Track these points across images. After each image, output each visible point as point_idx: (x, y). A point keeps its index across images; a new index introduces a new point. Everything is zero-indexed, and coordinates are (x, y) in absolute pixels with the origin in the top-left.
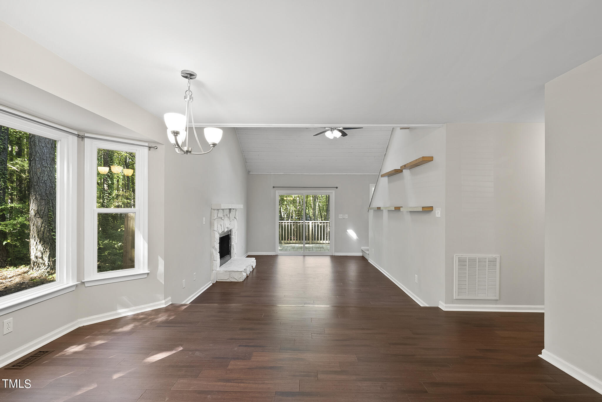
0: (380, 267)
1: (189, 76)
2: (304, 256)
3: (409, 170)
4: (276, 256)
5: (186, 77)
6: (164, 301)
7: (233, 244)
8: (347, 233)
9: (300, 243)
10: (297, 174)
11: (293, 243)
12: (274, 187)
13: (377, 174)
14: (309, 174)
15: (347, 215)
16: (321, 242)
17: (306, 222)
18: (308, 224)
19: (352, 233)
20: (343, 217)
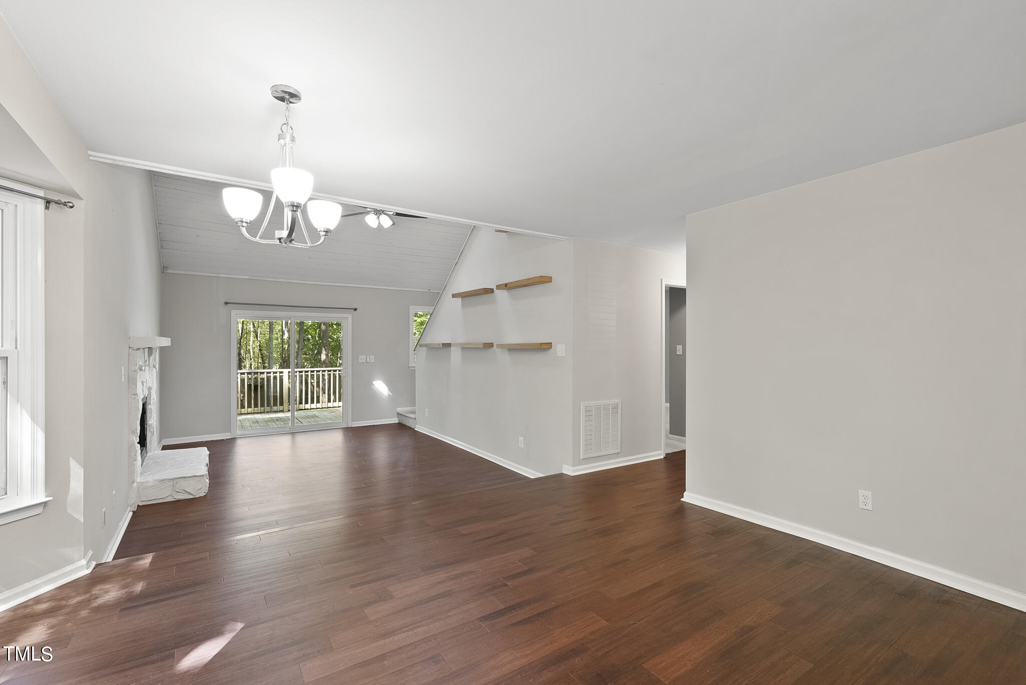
0: (443, 436)
1: (287, 96)
2: (293, 434)
3: (506, 291)
4: (233, 440)
5: (282, 99)
6: (84, 562)
7: (150, 422)
8: (373, 387)
9: (264, 412)
10: (279, 280)
11: (248, 414)
12: (226, 303)
13: (439, 291)
14: (303, 282)
15: (373, 356)
16: (308, 406)
17: (296, 370)
18: (281, 374)
19: (381, 387)
20: (366, 360)
